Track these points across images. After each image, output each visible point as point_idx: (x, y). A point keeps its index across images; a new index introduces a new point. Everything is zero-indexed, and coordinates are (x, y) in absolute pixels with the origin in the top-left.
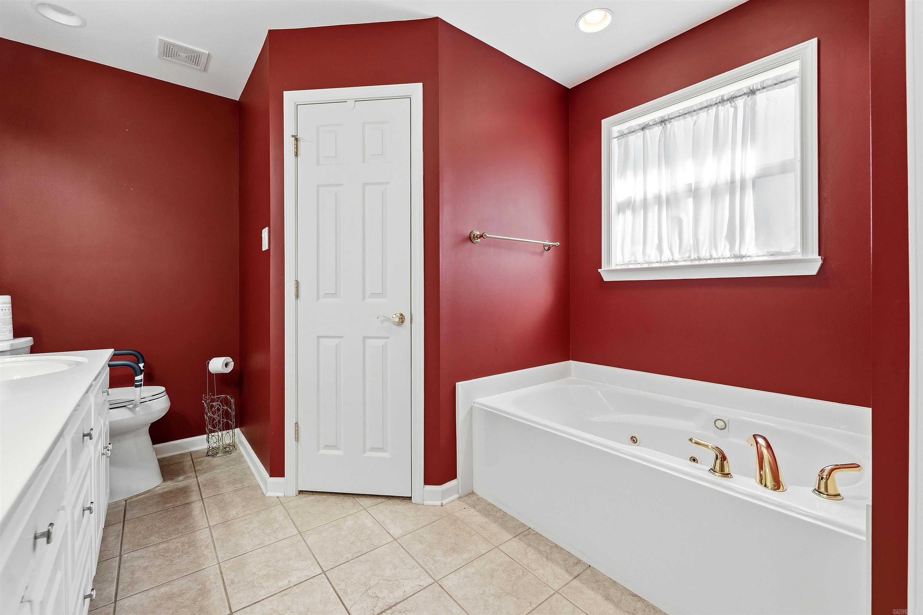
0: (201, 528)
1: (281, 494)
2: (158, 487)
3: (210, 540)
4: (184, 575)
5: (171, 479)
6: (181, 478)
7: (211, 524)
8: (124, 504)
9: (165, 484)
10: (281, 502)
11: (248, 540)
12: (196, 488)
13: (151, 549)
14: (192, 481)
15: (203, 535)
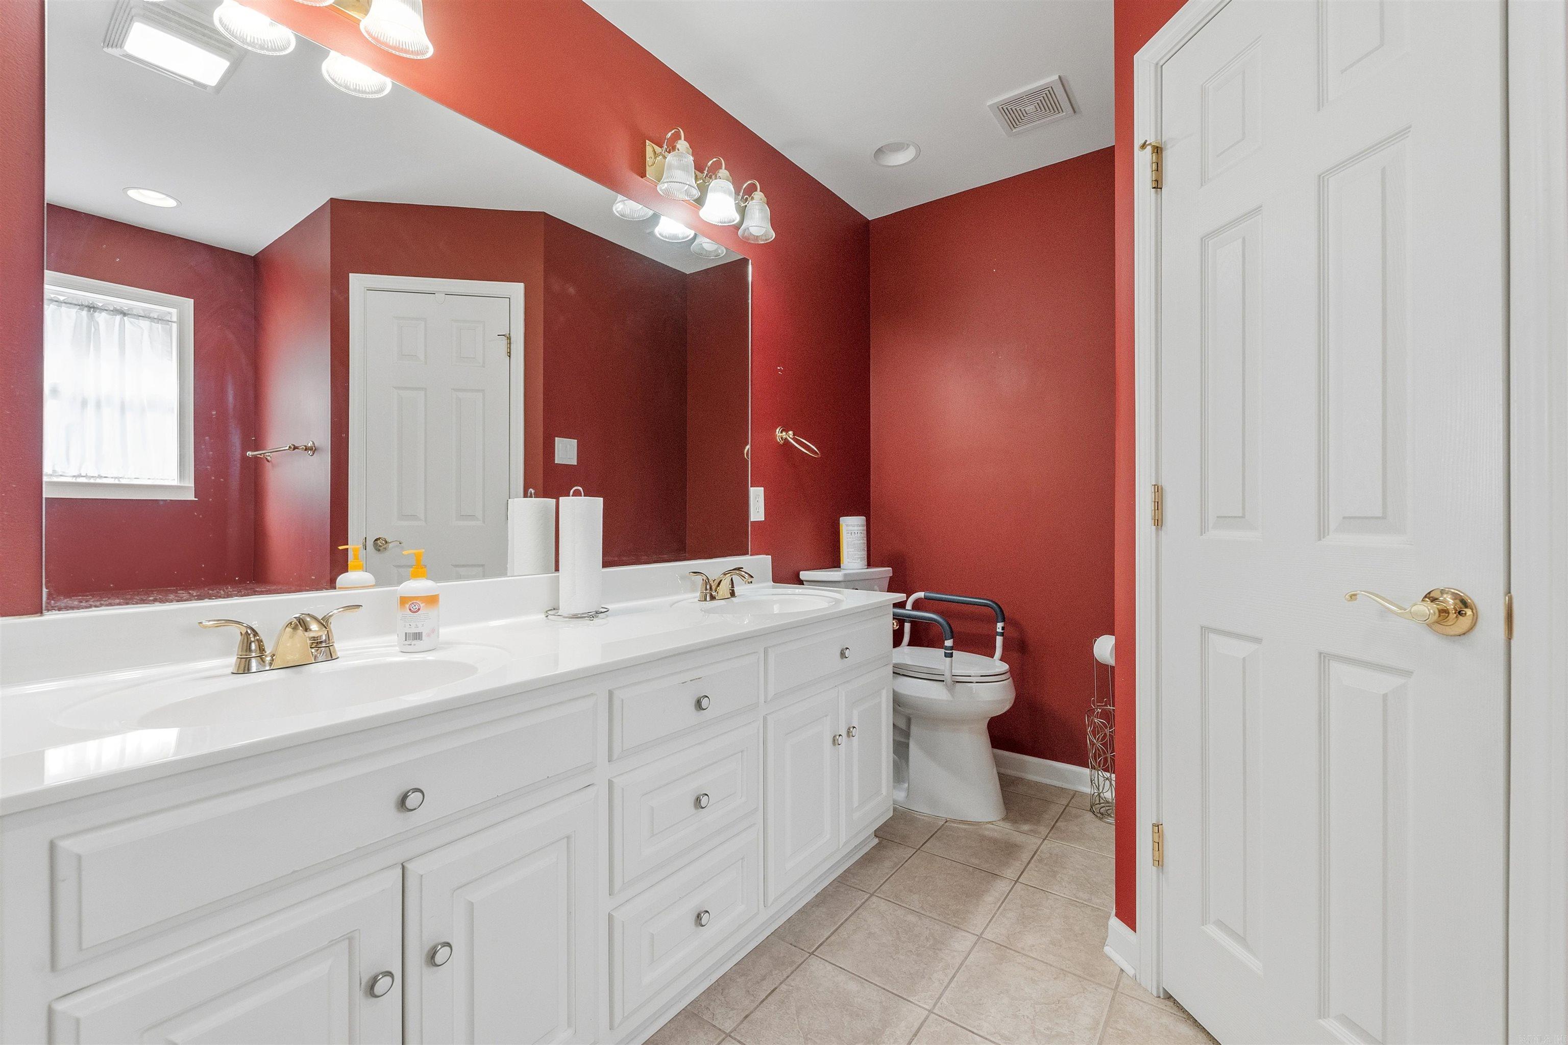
0: (970, 931)
1: (1130, 971)
2: (992, 824)
3: (958, 960)
4: (885, 987)
5: (1014, 821)
6: (1026, 827)
7: (988, 935)
8: (941, 825)
9: (1002, 824)
10: (1117, 986)
11: (999, 1011)
12: (1025, 857)
13: (900, 912)
14: (1033, 842)
15: (961, 942)
